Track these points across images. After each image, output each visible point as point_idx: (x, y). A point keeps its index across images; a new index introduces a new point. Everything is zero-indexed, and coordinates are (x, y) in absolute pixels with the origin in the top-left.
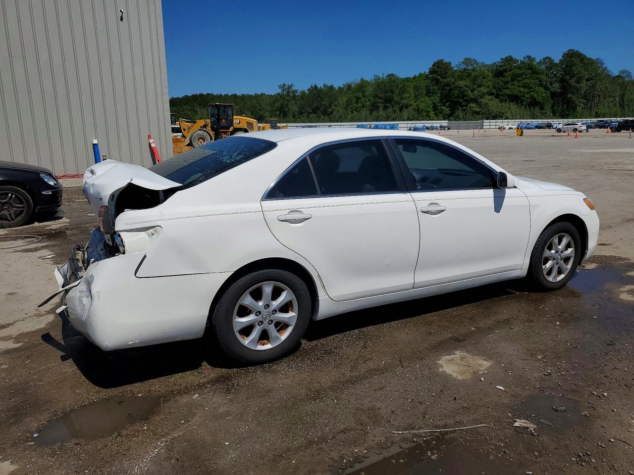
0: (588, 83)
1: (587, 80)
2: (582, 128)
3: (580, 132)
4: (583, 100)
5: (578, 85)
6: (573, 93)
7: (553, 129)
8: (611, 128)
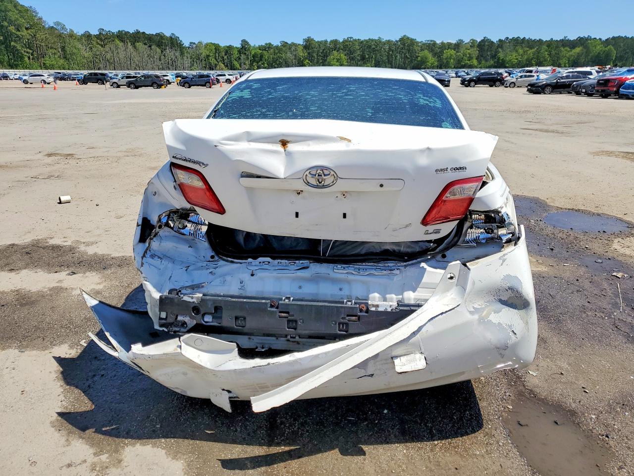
0: (29, 31)
1: (27, 29)
2: (49, 79)
3: (49, 83)
4: (28, 50)
5: (18, 33)
6: (15, 41)
7: (10, 81)
8: (78, 81)
